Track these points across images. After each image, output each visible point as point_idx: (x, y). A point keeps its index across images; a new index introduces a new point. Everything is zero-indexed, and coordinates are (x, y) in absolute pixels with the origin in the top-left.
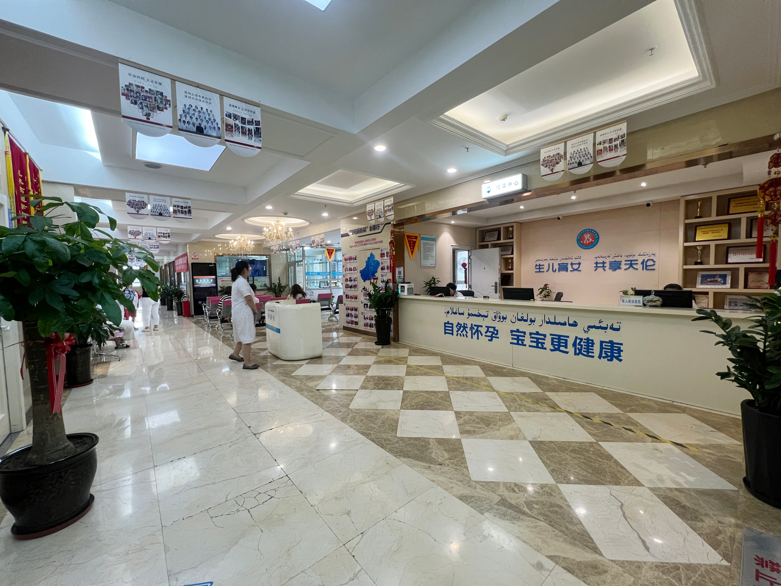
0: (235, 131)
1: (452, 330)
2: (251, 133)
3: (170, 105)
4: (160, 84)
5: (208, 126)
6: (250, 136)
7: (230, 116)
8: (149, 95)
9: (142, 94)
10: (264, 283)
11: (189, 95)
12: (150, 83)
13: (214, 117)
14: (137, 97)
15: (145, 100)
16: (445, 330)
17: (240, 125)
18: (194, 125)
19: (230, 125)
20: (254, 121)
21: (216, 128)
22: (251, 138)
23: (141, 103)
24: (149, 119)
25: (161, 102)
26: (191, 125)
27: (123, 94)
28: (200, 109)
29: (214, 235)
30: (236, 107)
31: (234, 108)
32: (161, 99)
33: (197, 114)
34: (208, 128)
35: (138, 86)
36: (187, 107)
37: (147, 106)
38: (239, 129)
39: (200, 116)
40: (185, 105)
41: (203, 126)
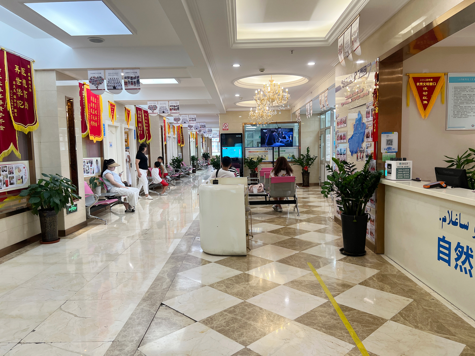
1: (449, 255)
10: (291, 155)
16: (440, 252)
29: (235, 104)
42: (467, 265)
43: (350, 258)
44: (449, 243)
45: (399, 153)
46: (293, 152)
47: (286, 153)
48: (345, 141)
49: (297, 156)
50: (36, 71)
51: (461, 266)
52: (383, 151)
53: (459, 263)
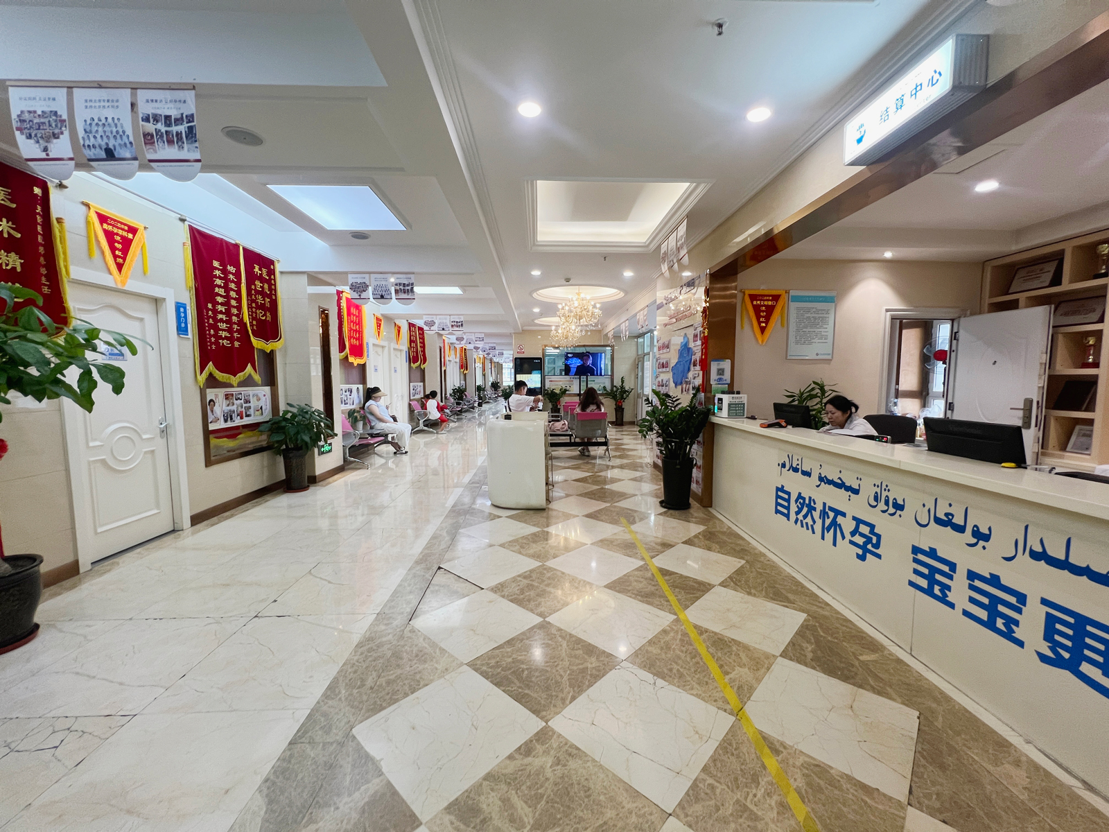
0: (157, 141)
1: (788, 508)
2: (182, 138)
3: (66, 127)
4: (54, 99)
5: (117, 144)
6: (180, 143)
7: (147, 119)
8: (42, 120)
9: (35, 121)
11: (91, 104)
12: (43, 103)
13: (122, 127)
14: (31, 127)
15: (39, 129)
16: (777, 504)
17: (163, 129)
18: (100, 147)
19: (148, 134)
20: (184, 116)
21: (128, 143)
22: (183, 148)
23: (36, 135)
24: (47, 155)
25: (56, 126)
26: (98, 150)
27: (18, 129)
28: (104, 121)
30: (156, 101)
31: (154, 104)
32: (56, 121)
33: (100, 129)
34: (117, 147)
35: (30, 112)
36: (88, 122)
37: (42, 137)
38: (163, 137)
39: (105, 132)
40: (85, 121)
41: (111, 146)
42: (809, 520)
43: (671, 511)
44: (789, 494)
45: (731, 385)
46: (604, 383)
47: (595, 384)
48: (668, 369)
49: (609, 388)
50: (282, 273)
51: (801, 521)
52: (712, 382)
53: (800, 517)
